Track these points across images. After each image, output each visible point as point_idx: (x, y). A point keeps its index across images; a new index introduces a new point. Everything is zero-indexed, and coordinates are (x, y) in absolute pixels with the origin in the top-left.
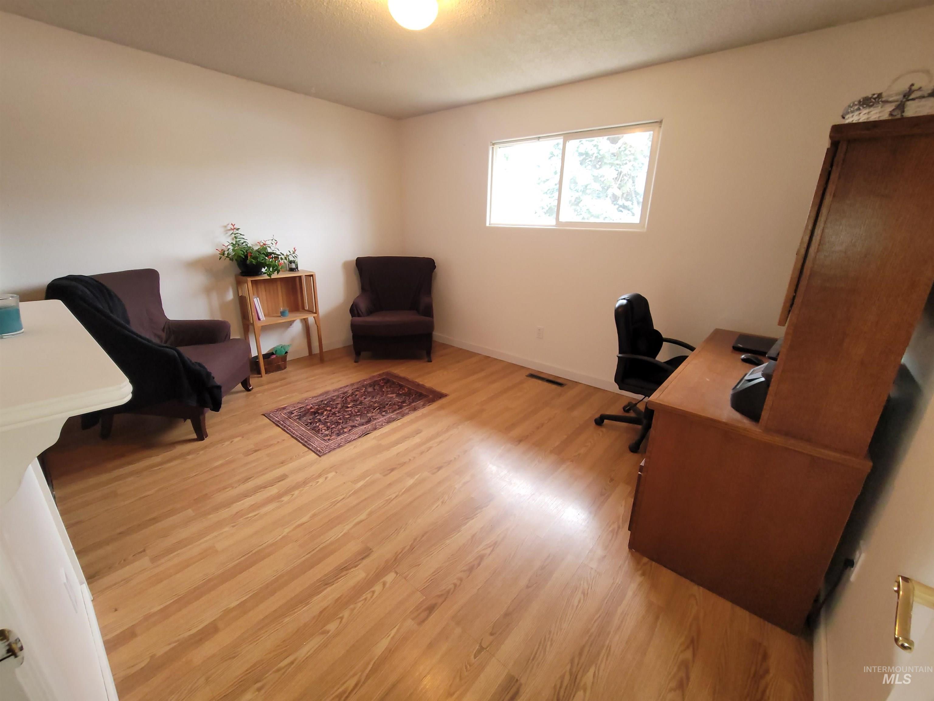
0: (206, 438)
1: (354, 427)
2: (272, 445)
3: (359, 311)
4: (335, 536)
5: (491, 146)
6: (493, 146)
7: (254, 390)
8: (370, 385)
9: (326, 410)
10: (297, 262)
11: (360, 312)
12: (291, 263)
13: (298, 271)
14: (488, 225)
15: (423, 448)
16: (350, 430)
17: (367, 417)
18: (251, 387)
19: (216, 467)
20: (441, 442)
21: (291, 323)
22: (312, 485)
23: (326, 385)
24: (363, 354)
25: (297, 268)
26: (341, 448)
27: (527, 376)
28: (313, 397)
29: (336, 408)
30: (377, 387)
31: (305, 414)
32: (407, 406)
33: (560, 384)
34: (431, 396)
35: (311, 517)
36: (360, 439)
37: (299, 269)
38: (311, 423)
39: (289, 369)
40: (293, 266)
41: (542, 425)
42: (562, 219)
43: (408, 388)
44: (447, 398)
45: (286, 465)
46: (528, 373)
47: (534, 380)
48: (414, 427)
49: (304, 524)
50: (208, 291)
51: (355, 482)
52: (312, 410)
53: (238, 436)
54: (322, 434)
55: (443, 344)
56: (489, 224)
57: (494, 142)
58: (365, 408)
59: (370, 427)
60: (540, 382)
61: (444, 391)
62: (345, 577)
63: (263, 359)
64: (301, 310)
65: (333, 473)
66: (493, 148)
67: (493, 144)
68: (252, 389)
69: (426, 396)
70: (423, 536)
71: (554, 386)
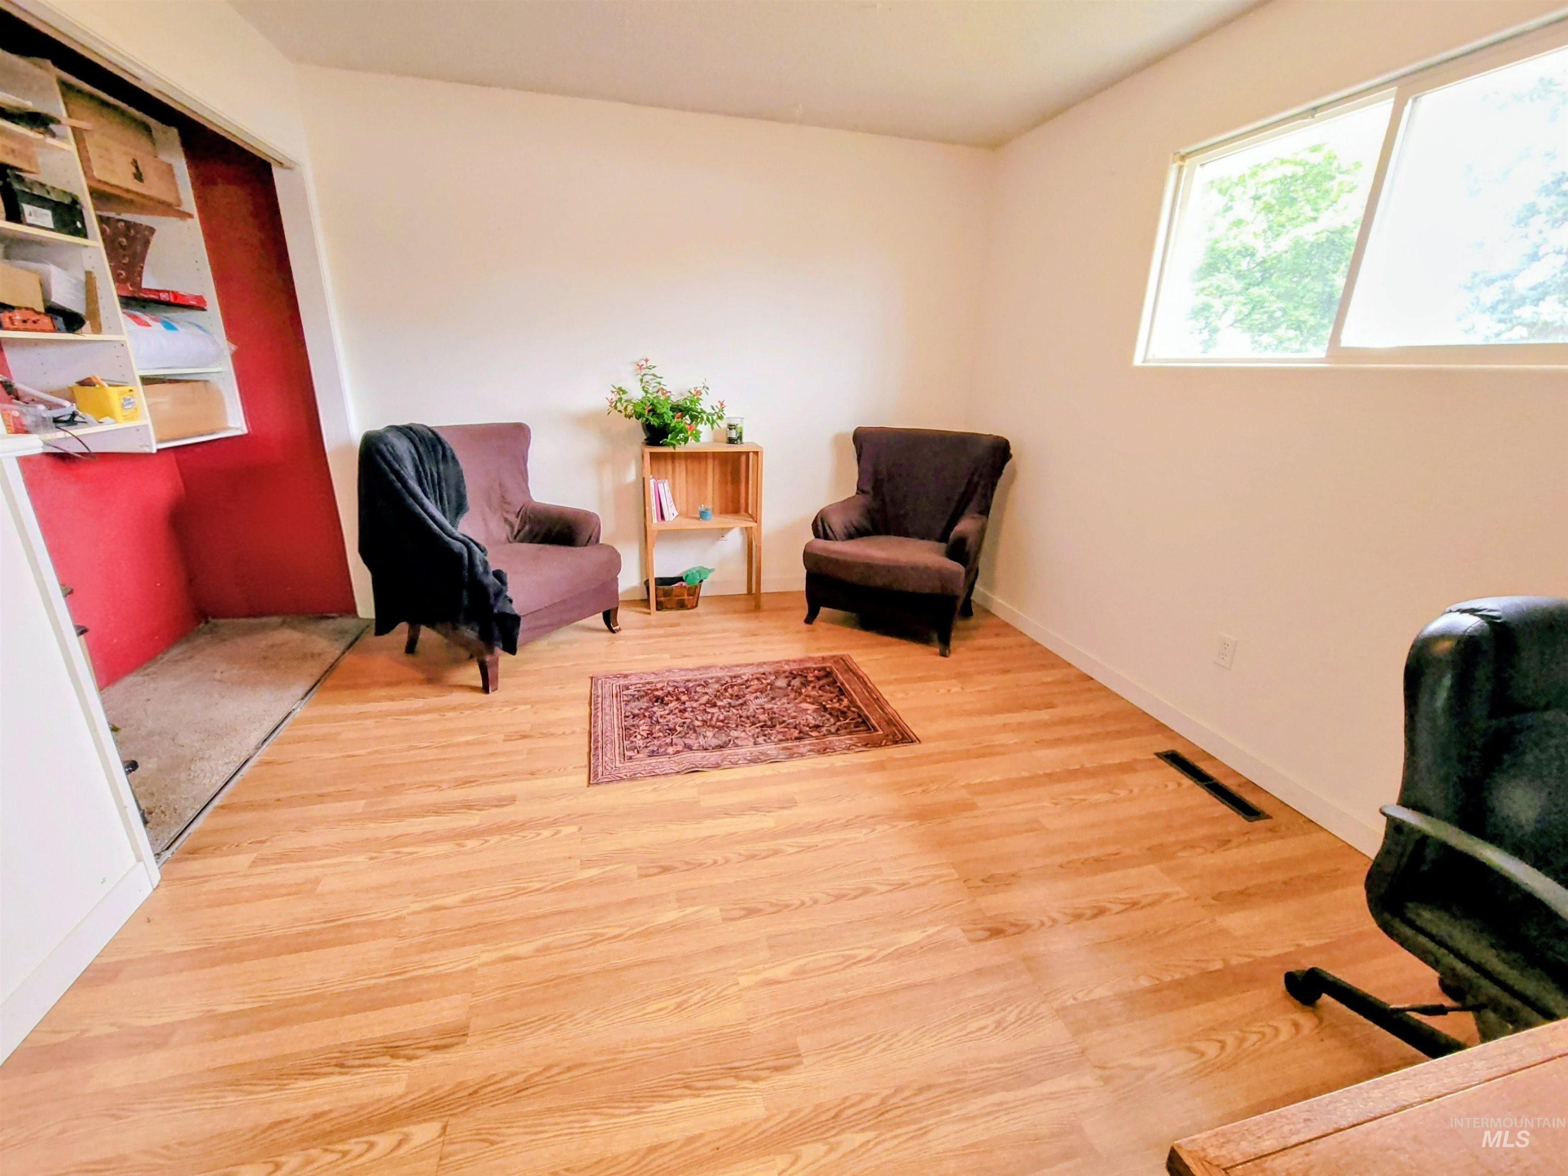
0: (493, 691)
1: (689, 748)
2: (552, 735)
3: (827, 528)
4: (451, 965)
5: (1174, 162)
6: (1181, 163)
7: (621, 633)
8: (792, 675)
9: (678, 699)
10: (741, 428)
11: (829, 531)
12: (731, 429)
13: (742, 443)
14: (1138, 361)
15: (762, 846)
16: (678, 752)
17: (728, 735)
18: (617, 627)
19: (458, 745)
20: (810, 848)
21: (723, 532)
22: (524, 837)
23: (722, 654)
24: (824, 611)
25: (740, 438)
26: (633, 783)
27: (1157, 754)
28: (681, 670)
29: (697, 701)
30: (796, 683)
31: (642, 697)
32: (817, 738)
33: (1249, 812)
34: (881, 732)
35: (464, 901)
36: (679, 776)
37: (744, 440)
38: (634, 716)
39: (700, 609)
40: (734, 434)
41: (1101, 912)
42: (1349, 339)
43: (852, 701)
44: (915, 747)
45: (537, 779)
46: (1167, 746)
47: (1173, 772)
48: (790, 789)
49: (445, 908)
50: (600, 463)
51: (586, 863)
52: (656, 693)
53: (528, 703)
54: (632, 742)
55: (1007, 625)
56: (1142, 359)
57: (1183, 151)
58: (741, 717)
59: (712, 759)
60: (1187, 782)
61: (917, 731)
62: (375, 1069)
63: (656, 584)
64: (743, 512)
65: (574, 829)
66: (1181, 168)
67: (1183, 158)
68: (620, 629)
69: (870, 728)
70: (569, 1069)
71: (1222, 809)
